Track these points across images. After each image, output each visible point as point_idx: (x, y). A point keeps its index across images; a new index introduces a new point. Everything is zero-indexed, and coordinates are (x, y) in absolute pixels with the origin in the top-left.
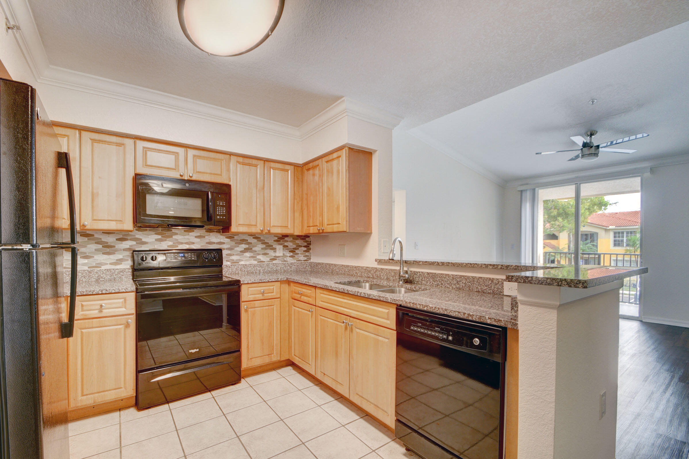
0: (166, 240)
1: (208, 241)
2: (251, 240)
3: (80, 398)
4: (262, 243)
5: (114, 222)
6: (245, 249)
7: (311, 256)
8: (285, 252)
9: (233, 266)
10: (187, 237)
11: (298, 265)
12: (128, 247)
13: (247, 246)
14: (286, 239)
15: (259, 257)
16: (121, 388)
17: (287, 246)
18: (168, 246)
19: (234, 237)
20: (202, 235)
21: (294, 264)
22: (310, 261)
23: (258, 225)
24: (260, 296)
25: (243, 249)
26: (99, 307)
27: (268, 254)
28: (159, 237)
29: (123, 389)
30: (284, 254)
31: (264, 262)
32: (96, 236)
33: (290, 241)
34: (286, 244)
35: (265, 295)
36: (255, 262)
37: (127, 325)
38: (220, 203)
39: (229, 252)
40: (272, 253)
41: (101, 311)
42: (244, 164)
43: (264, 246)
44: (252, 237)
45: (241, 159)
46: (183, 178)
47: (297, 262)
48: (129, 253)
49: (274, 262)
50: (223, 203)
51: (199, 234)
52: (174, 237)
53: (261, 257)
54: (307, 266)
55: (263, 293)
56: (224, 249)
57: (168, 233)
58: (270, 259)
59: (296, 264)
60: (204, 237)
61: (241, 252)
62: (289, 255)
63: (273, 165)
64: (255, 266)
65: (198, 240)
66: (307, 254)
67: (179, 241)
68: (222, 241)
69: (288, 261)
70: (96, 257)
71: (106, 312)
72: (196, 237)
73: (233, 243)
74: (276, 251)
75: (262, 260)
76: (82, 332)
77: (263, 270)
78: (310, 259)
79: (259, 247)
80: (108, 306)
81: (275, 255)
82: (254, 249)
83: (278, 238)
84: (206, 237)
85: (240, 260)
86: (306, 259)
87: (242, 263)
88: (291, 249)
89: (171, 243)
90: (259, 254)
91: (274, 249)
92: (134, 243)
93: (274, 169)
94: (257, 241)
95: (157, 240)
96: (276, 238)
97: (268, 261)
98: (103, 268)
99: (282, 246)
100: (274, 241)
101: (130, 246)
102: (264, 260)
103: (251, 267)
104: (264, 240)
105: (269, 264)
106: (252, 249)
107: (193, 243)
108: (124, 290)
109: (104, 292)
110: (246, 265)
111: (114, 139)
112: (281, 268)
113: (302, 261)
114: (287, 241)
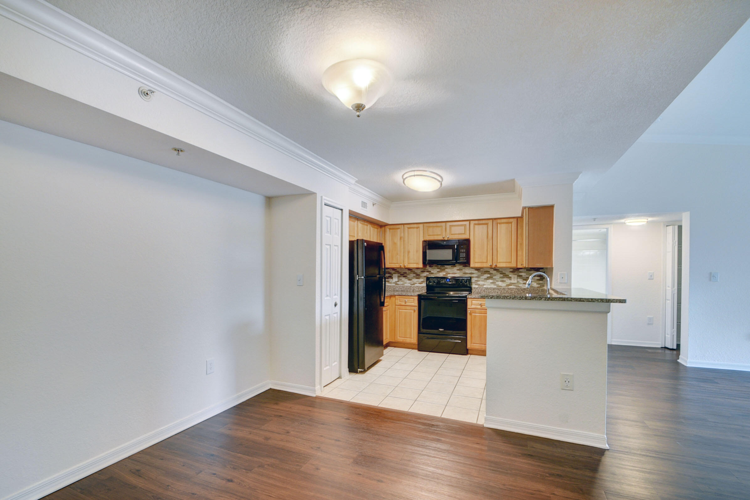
0: (442, 272)
1: (464, 272)
2: (492, 271)
3: (398, 338)
4: (500, 274)
5: (415, 264)
6: (487, 277)
7: (544, 284)
8: (519, 280)
9: (478, 288)
10: (452, 270)
11: (530, 290)
12: (425, 275)
13: (489, 275)
14: (520, 270)
15: (497, 283)
16: (412, 338)
17: (522, 276)
18: (443, 275)
19: (480, 270)
20: (461, 268)
21: (527, 289)
22: (543, 288)
23: (488, 262)
24: (479, 307)
25: (486, 278)
26: (404, 301)
27: (505, 281)
28: (439, 270)
29: (413, 339)
30: (518, 282)
31: (502, 286)
32: (413, 270)
33: (524, 272)
34: (520, 274)
35: (483, 306)
36: (495, 287)
37: (415, 311)
38: (462, 251)
39: (476, 279)
40: (508, 281)
41: (405, 303)
42: (479, 224)
43: (502, 275)
44: (493, 269)
45: (476, 222)
46: (445, 239)
47: (530, 288)
48: (425, 279)
49: (510, 287)
50: (464, 251)
51: (458, 268)
52: (446, 270)
53: (500, 284)
54: (539, 292)
55: (481, 305)
56: (473, 277)
57: (443, 268)
58: (507, 285)
59: (528, 290)
60: (462, 270)
61: (485, 279)
62: (522, 283)
63: (499, 221)
64: (494, 289)
65: (459, 271)
66: (541, 282)
67: (449, 272)
68: (473, 272)
69: (522, 287)
70: (413, 280)
71: (408, 304)
72: (458, 270)
73: (480, 273)
74: (511, 279)
75: (500, 285)
76: (399, 311)
77: (500, 292)
78: (544, 286)
79: (498, 276)
80: (408, 301)
81: (510, 282)
82: (494, 277)
83: (513, 270)
84: (463, 270)
85: (484, 285)
86: (539, 286)
87: (485, 286)
88: (525, 278)
89: (445, 273)
90: (498, 281)
91: (510, 278)
92: (428, 273)
93: (500, 223)
94: (497, 272)
95: (438, 272)
96: (512, 270)
97: (505, 286)
98: (416, 285)
99: (516, 276)
100: (510, 272)
101: (427, 275)
102: (501, 286)
103: (491, 289)
104: (502, 271)
105: (505, 288)
106: (492, 277)
107: (456, 273)
108: (413, 295)
109: (406, 295)
110: (487, 288)
111: (415, 226)
112: (515, 292)
113: (535, 287)
114: (522, 272)
